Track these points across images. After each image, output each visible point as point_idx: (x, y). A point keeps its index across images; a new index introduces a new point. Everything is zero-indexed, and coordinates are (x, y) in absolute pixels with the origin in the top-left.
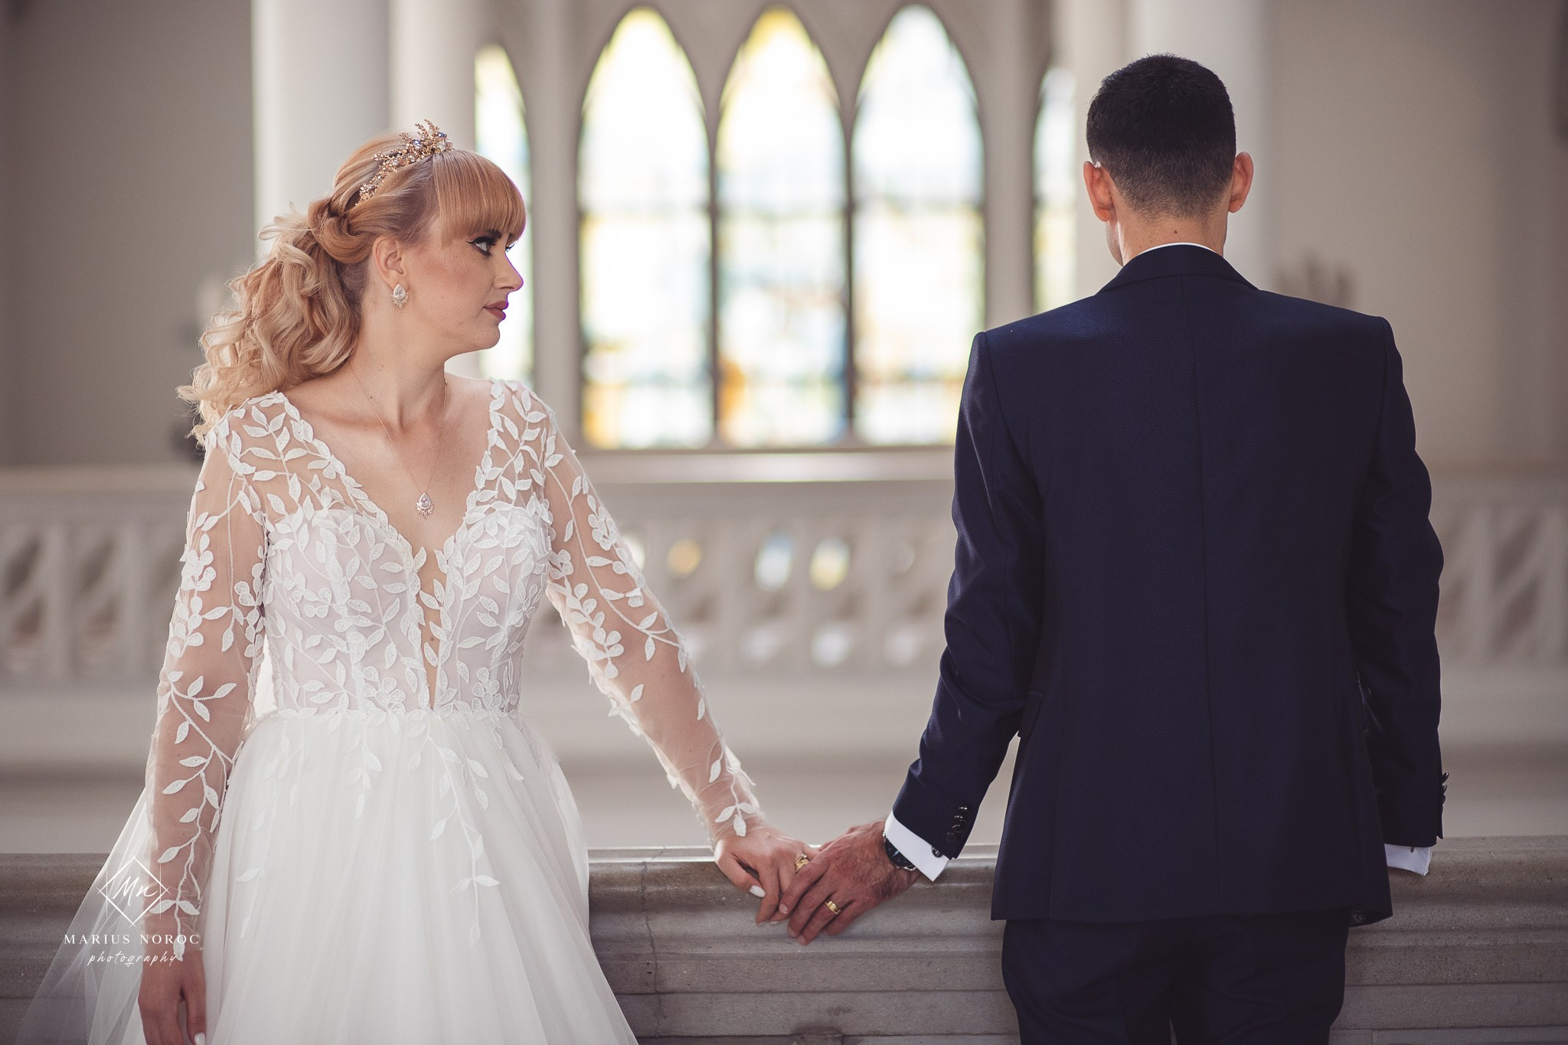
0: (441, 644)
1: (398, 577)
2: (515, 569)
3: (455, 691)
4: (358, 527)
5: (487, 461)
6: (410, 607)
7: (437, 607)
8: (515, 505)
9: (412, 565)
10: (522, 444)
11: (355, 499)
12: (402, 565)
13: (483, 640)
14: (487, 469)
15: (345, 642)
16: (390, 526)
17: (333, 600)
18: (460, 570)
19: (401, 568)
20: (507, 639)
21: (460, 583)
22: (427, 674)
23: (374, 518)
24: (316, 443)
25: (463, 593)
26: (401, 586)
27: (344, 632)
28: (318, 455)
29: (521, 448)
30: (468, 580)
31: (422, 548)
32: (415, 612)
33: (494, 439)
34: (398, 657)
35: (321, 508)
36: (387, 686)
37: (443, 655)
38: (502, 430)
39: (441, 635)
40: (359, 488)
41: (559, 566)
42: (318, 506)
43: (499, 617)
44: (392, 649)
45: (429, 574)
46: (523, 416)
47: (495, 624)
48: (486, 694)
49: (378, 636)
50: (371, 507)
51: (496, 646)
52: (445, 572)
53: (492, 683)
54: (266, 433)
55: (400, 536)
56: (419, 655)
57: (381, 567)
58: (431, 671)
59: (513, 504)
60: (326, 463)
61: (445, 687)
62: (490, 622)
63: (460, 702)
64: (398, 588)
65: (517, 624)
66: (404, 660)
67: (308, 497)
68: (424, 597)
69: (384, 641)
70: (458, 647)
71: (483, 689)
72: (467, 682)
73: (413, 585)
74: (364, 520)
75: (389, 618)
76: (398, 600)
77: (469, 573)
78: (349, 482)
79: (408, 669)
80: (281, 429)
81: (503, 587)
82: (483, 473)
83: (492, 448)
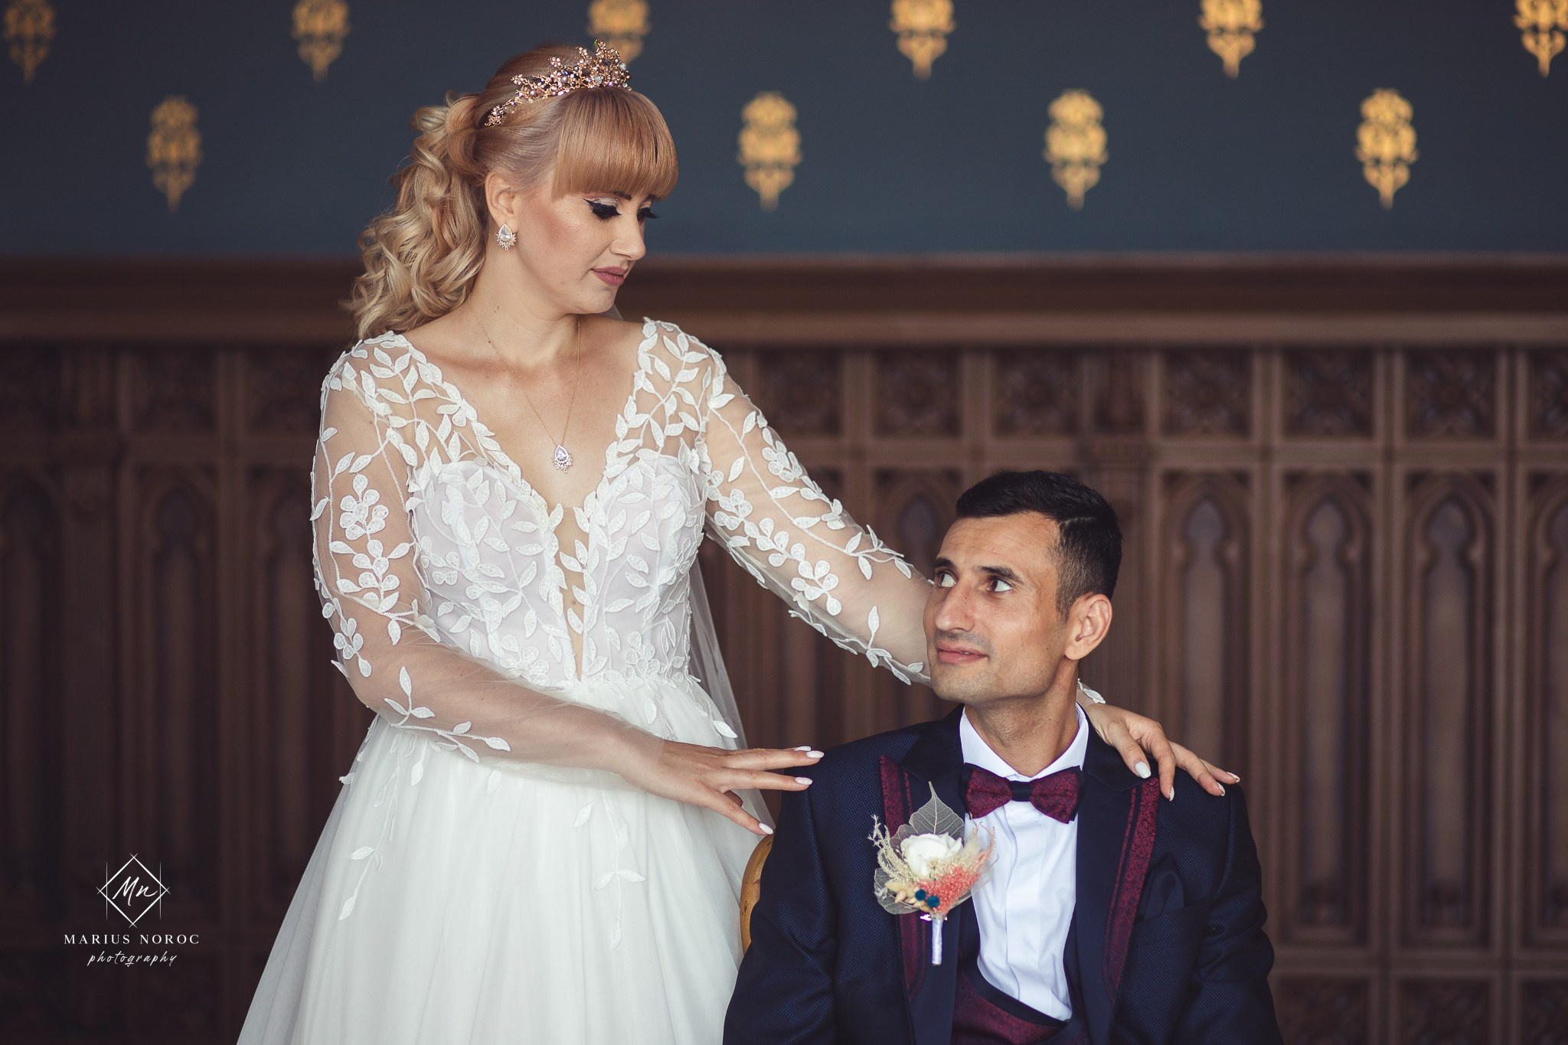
0: (586, 608)
1: (532, 537)
2: (663, 524)
3: (605, 659)
4: (487, 482)
5: (631, 407)
6: (548, 570)
7: (579, 569)
8: (662, 453)
9: (547, 523)
10: (675, 385)
11: (486, 450)
12: (536, 524)
13: (632, 602)
14: (631, 417)
15: (479, 610)
16: (523, 481)
17: (462, 564)
18: (604, 528)
19: (535, 527)
20: (659, 598)
21: (605, 542)
22: (572, 642)
23: (505, 471)
24: (446, 386)
25: (609, 553)
26: (537, 547)
27: (478, 599)
28: (447, 399)
29: (673, 389)
30: (614, 537)
31: (559, 504)
32: (554, 577)
33: (641, 382)
34: (538, 626)
35: (450, 461)
36: (528, 656)
37: (589, 622)
38: (651, 372)
39: (585, 600)
40: (490, 437)
41: (734, 510)
42: (446, 460)
43: (648, 576)
44: (531, 616)
45: (569, 534)
46: (679, 357)
47: (645, 584)
48: (640, 661)
49: (515, 602)
50: (503, 458)
51: (647, 607)
52: (587, 531)
53: (644, 647)
54: (392, 374)
55: (534, 492)
56: (562, 622)
57: (513, 527)
58: (576, 639)
59: (660, 451)
60: (456, 407)
61: (593, 656)
62: (641, 582)
63: (611, 671)
64: (534, 550)
65: (670, 581)
66: (546, 627)
67: (435, 449)
68: (566, 559)
69: (522, 608)
70: (604, 611)
71: (636, 656)
72: (619, 648)
73: (549, 546)
74: (494, 473)
75: (526, 583)
76: (534, 563)
77: (614, 531)
78: (480, 428)
79: (551, 638)
80: (408, 368)
81: (652, 544)
82: (626, 421)
83: (638, 392)
